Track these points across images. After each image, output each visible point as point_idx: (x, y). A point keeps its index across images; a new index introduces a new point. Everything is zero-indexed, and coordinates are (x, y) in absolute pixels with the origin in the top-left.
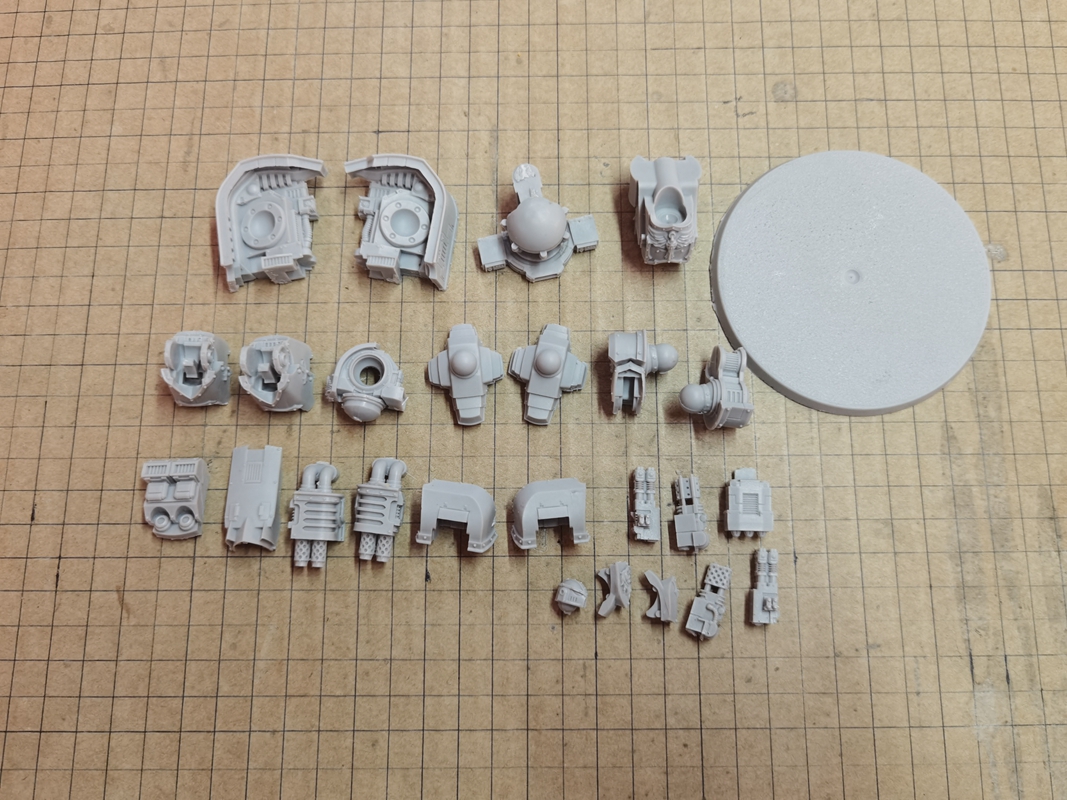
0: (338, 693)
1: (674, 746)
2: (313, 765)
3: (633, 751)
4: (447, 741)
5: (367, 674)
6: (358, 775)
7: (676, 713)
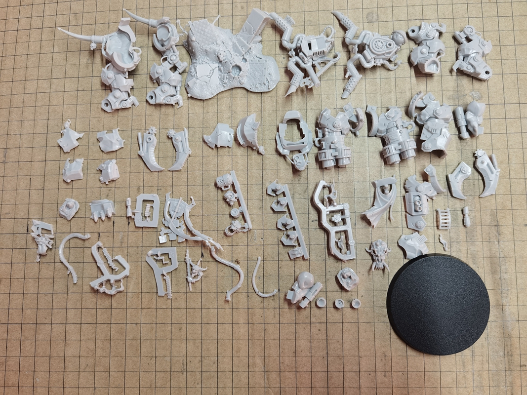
0: (164, 307)
1: (314, 330)
2: (154, 338)
3: (296, 333)
4: (213, 328)
5: (176, 299)
6: (174, 342)
7: (315, 316)
